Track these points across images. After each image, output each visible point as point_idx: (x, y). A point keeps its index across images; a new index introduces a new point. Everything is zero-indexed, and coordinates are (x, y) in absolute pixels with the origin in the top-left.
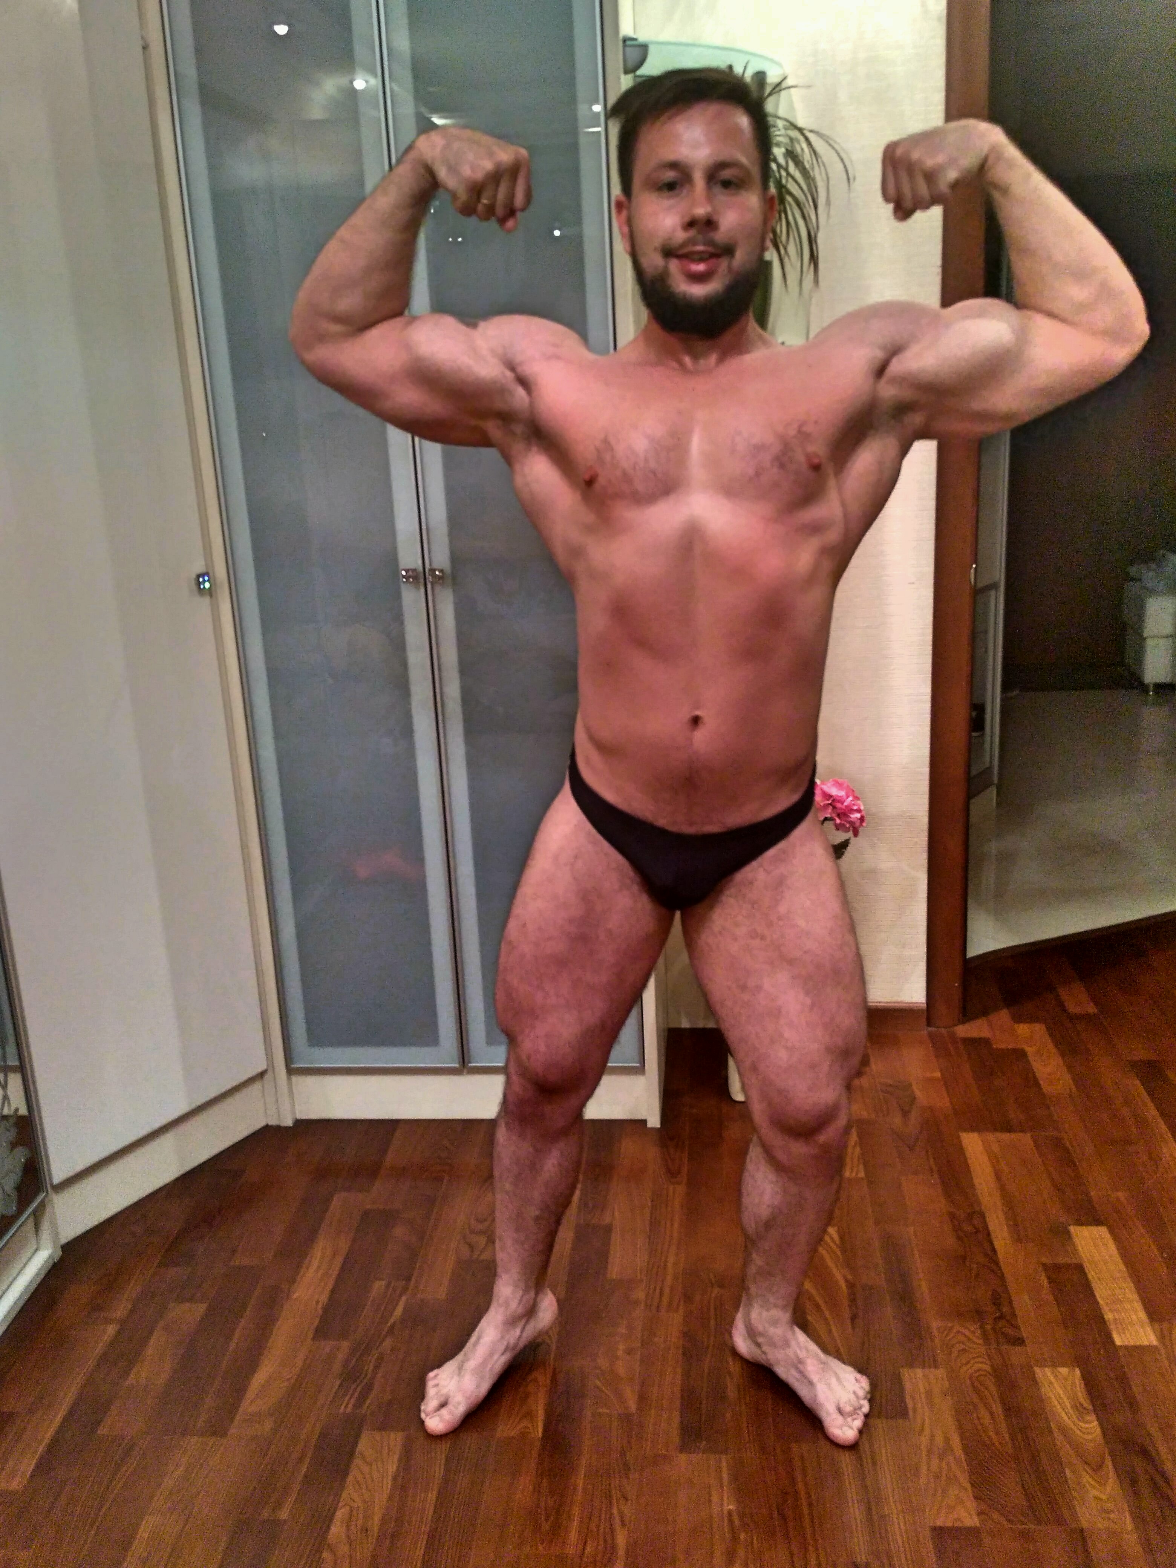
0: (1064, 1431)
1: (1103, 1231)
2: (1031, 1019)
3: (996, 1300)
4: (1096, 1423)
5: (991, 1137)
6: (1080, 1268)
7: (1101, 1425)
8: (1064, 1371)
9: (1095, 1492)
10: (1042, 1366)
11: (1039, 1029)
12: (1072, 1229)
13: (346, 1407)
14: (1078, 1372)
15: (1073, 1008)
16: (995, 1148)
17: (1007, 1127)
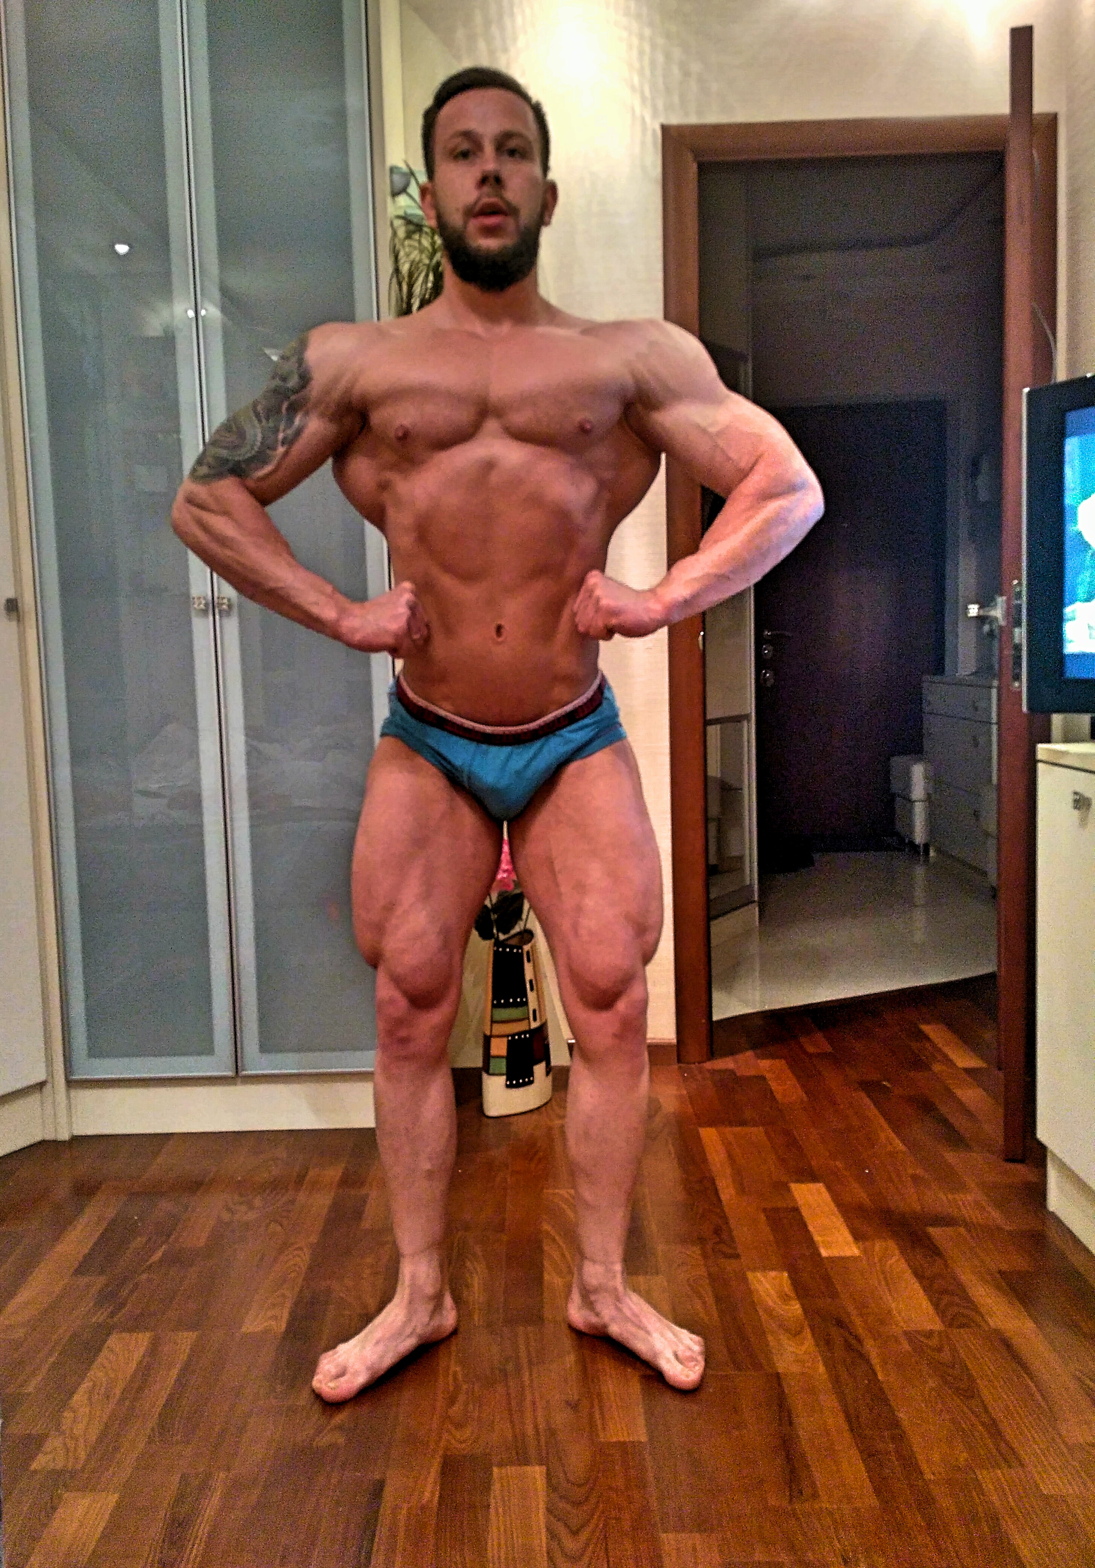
0: (769, 1312)
1: (820, 1186)
2: (772, 1056)
3: (717, 1231)
4: (798, 1306)
5: (728, 1131)
6: (796, 1210)
7: (803, 1306)
8: (773, 1274)
9: (791, 1349)
10: (754, 1269)
11: (780, 1064)
12: (793, 1186)
13: (100, 1317)
14: (786, 1274)
15: (811, 1049)
16: (731, 1138)
17: (743, 1123)
